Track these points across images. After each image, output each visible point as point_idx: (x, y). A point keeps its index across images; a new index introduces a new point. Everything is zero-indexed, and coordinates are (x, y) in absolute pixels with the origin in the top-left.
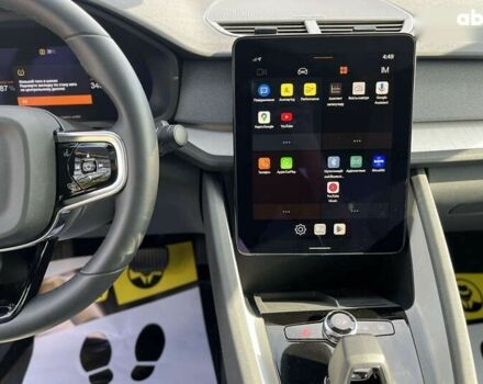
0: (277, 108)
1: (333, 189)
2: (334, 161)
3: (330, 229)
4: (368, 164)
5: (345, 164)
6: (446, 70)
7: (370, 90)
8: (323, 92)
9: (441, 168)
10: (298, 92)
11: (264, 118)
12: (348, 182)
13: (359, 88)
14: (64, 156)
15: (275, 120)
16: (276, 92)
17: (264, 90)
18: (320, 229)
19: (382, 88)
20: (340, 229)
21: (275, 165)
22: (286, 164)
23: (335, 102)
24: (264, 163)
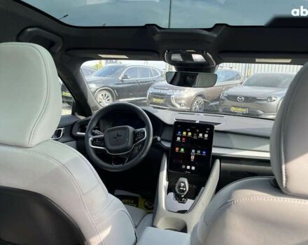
0: (182, 137)
1: (193, 158)
2: (193, 151)
3: (191, 168)
4: (201, 153)
5: (196, 152)
6: (223, 135)
7: (203, 136)
8: (192, 135)
9: (223, 159)
10: (187, 134)
11: (179, 139)
12: (196, 156)
13: (201, 135)
14: (135, 134)
15: (181, 139)
16: (182, 133)
17: (179, 133)
18: (188, 167)
19: (206, 136)
20: (193, 168)
21: (180, 150)
22: (182, 150)
23: (195, 137)
24: (177, 149)
